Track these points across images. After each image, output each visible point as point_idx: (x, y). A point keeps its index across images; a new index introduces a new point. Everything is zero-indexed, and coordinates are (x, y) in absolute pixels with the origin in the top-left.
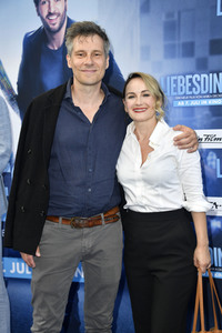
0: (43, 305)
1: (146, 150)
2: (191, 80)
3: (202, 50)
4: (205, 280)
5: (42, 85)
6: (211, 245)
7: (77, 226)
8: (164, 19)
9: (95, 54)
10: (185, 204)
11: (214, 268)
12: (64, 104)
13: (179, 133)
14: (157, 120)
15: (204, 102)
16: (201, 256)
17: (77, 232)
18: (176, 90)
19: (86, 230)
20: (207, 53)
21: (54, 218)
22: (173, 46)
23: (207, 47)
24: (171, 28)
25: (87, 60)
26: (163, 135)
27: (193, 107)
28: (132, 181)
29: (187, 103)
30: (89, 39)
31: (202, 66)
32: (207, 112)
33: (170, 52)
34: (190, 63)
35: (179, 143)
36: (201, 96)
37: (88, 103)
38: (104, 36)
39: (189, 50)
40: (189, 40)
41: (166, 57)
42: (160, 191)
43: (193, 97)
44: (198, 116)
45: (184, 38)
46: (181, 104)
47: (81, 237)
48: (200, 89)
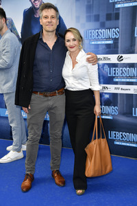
0: (32, 128)
1: (74, 63)
2: (98, 32)
3: (103, 19)
4: (98, 119)
6: (101, 105)
7: (46, 96)
8: (86, 3)
9: (52, 17)
10: (90, 87)
11: (102, 114)
12: (39, 41)
13: (89, 56)
15: (103, 42)
16: (97, 109)
17: (46, 99)
18: (91, 36)
19: (50, 98)
20: (105, 20)
21: (36, 92)
22: (90, 16)
23: (105, 17)
24: (89, 8)
25: (49, 20)
26: (82, 56)
27: (98, 45)
28: (68, 77)
29: (96, 43)
30: (49, 10)
31: (103, 26)
32: (104, 47)
33: (89, 19)
34: (97, 24)
35: (88, 60)
36: (102, 40)
37: (50, 41)
38: (56, 9)
39: (97, 18)
40: (97, 13)
41: (87, 21)
42: (80, 81)
43: (98, 40)
44: (101, 49)
45: (95, 13)
46: (93, 43)
47: (48, 100)
48: (101, 36)
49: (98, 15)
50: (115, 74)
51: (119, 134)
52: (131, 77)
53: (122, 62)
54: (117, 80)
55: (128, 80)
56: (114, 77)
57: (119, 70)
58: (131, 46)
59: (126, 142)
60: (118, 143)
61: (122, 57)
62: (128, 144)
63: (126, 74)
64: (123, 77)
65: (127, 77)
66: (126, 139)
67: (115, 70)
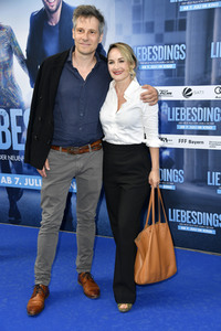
1: (121, 101)
2: (151, 50)
3: (159, 28)
5: (44, 52)
7: (72, 153)
8: (132, 3)
9: (91, 32)
14: (131, 80)
15: (161, 67)
17: (72, 157)
20: (162, 30)
21: (56, 147)
22: (139, 25)
23: (163, 26)
24: (138, 11)
27: (152, 70)
29: (148, 67)
31: (159, 40)
32: (162, 74)
33: (137, 29)
34: (151, 37)
35: (143, 98)
36: (158, 62)
38: (101, 19)
39: (150, 28)
40: (150, 20)
41: (134, 32)
42: (128, 131)
43: (152, 63)
44: (156, 77)
45: (147, 19)
46: (144, 67)
47: (76, 160)
48: (157, 57)
49: (152, 23)
50: (179, 117)
51: (185, 214)
52: (205, 123)
53: (191, 98)
54: (182, 127)
55: (200, 128)
56: (177, 123)
57: (185, 111)
58: (205, 73)
59: (197, 226)
60: (183, 228)
61: (190, 90)
62: (200, 230)
63: (197, 118)
64: (192, 123)
65: (199, 123)
66: (196, 221)
67: (179, 111)
